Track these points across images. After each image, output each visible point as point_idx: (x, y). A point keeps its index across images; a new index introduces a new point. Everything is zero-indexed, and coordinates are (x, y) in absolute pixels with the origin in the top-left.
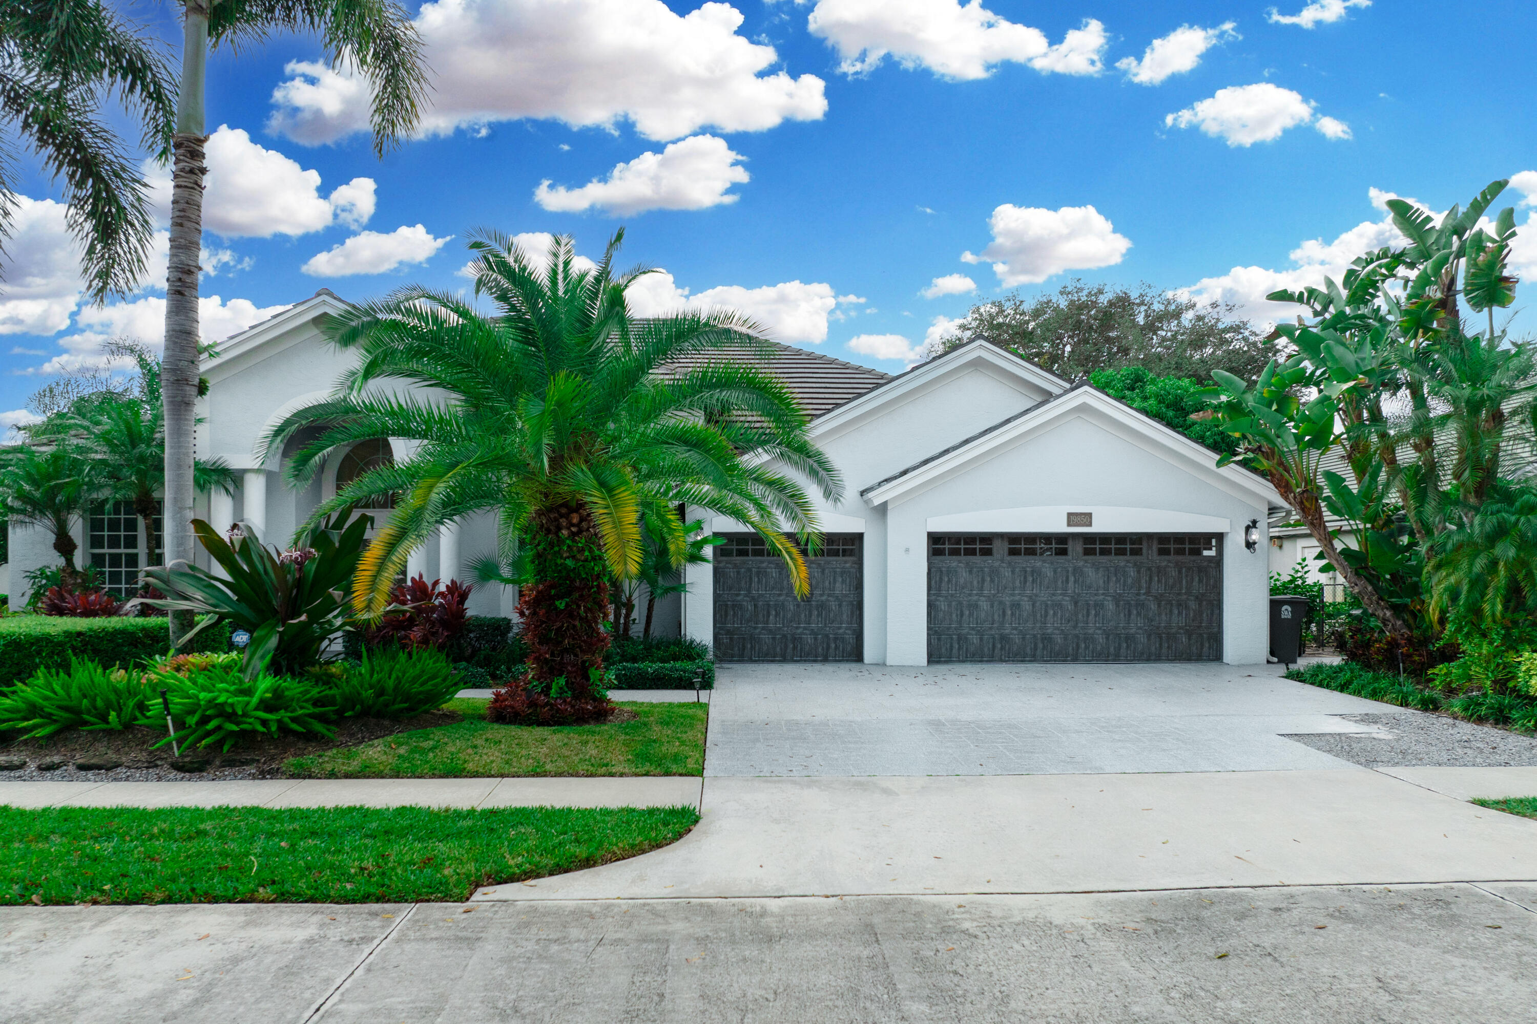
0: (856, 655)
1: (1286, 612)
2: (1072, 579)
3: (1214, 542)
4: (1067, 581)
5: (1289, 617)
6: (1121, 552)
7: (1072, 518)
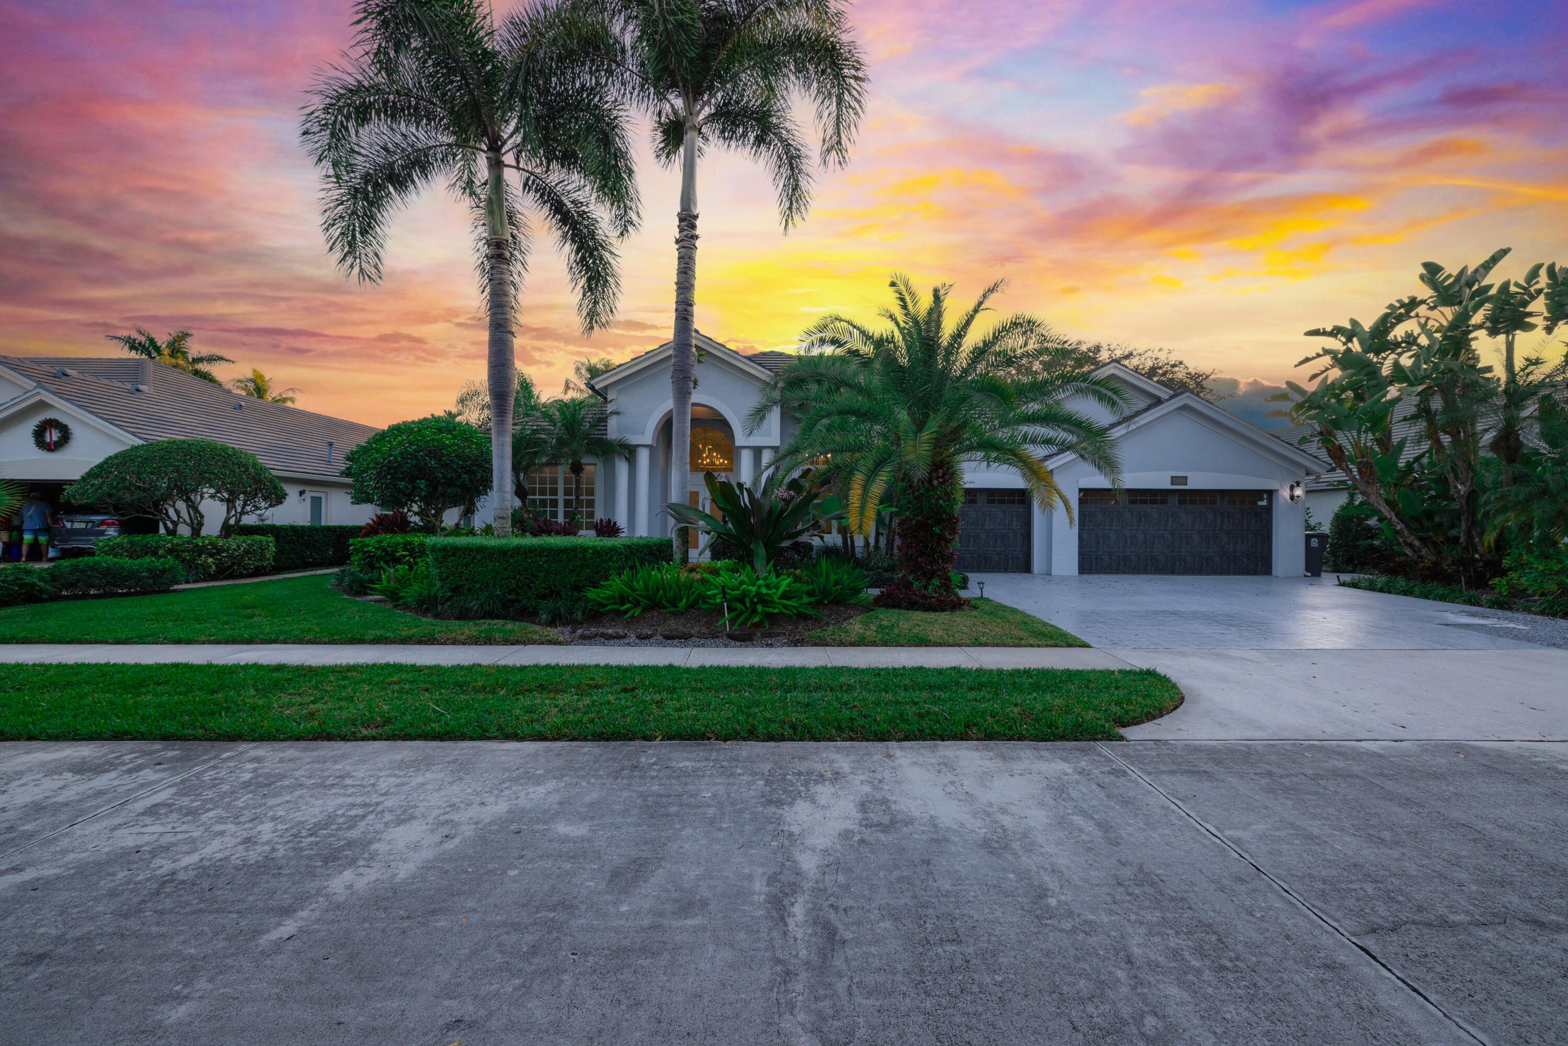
0: (1025, 567)
1: (1314, 543)
2: (1171, 520)
3: (1265, 496)
4: (1168, 521)
5: (1317, 545)
6: (1203, 502)
7: (1174, 480)
